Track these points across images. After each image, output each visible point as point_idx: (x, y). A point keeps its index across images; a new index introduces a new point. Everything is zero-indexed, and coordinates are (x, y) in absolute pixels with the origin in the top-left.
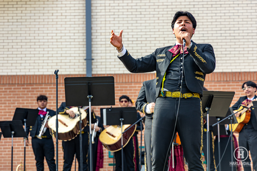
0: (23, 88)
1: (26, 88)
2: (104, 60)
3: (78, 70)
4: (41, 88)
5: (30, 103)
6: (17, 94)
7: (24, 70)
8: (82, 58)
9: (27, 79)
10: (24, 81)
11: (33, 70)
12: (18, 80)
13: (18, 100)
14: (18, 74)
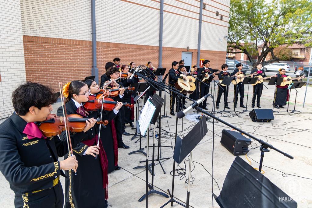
0: (61, 46)
1: (62, 46)
2: (99, 35)
3: (88, 38)
4: (70, 47)
5: (65, 55)
6: (57, 49)
7: (60, 36)
8: (90, 32)
9: (59, 41)
10: (61, 42)
11: (65, 36)
12: (58, 41)
13: (58, 53)
14: (57, 37)
